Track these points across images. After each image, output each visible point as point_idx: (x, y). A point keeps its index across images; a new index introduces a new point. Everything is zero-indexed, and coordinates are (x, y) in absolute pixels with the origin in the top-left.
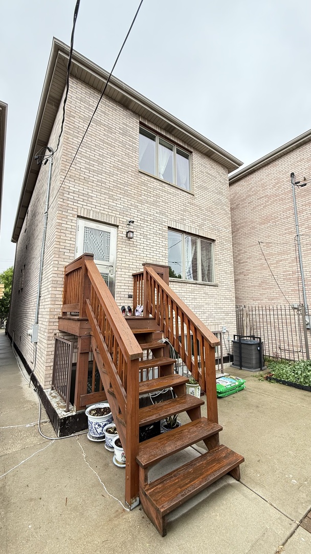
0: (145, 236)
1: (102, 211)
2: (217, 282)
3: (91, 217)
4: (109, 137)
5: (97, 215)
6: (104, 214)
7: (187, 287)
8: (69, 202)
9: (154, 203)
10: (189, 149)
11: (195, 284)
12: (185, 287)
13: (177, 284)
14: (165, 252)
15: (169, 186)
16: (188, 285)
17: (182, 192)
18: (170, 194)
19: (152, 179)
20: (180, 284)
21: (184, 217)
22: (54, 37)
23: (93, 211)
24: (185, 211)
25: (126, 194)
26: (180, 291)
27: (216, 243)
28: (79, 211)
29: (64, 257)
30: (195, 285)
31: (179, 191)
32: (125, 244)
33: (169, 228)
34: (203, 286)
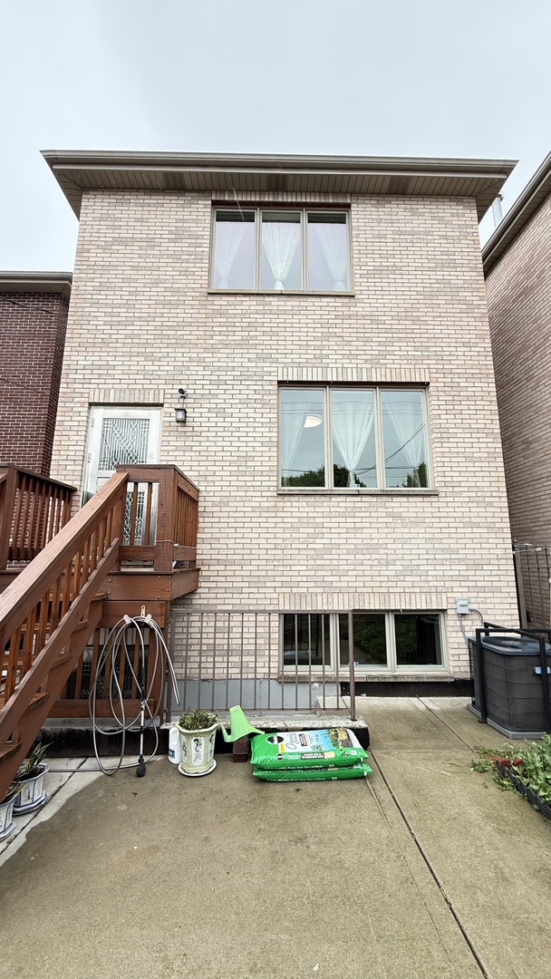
0: (220, 412)
1: (131, 386)
2: (437, 485)
3: (111, 401)
4: (147, 256)
5: (122, 394)
6: (135, 389)
7: (331, 504)
8: (76, 386)
9: (244, 344)
10: (340, 201)
11: (358, 495)
12: (325, 504)
13: (301, 499)
14: (270, 434)
15: (282, 298)
16: (333, 499)
17: (318, 299)
18: (285, 312)
19: (238, 299)
20: (311, 499)
21: (324, 352)
22: (41, 151)
23: (115, 390)
24: (326, 337)
25: (180, 343)
26: (310, 515)
27: (431, 389)
28: (92, 396)
29: (65, 472)
30: (358, 499)
31: (310, 299)
32: (176, 434)
33: (281, 383)
34: (385, 499)
